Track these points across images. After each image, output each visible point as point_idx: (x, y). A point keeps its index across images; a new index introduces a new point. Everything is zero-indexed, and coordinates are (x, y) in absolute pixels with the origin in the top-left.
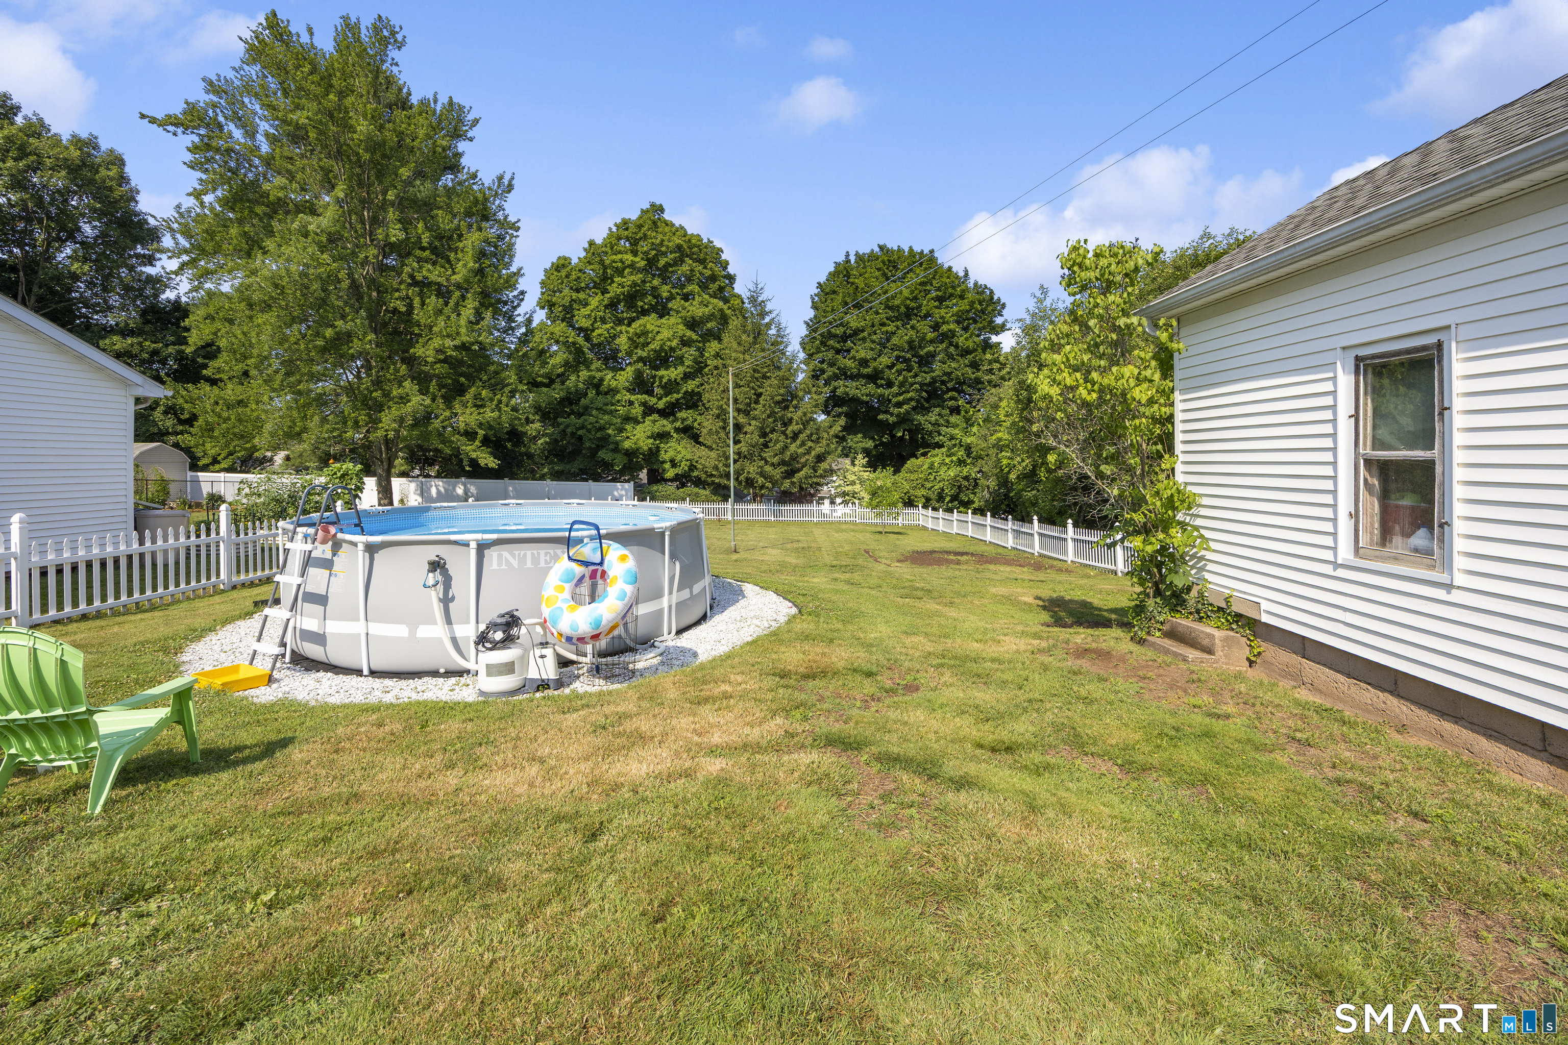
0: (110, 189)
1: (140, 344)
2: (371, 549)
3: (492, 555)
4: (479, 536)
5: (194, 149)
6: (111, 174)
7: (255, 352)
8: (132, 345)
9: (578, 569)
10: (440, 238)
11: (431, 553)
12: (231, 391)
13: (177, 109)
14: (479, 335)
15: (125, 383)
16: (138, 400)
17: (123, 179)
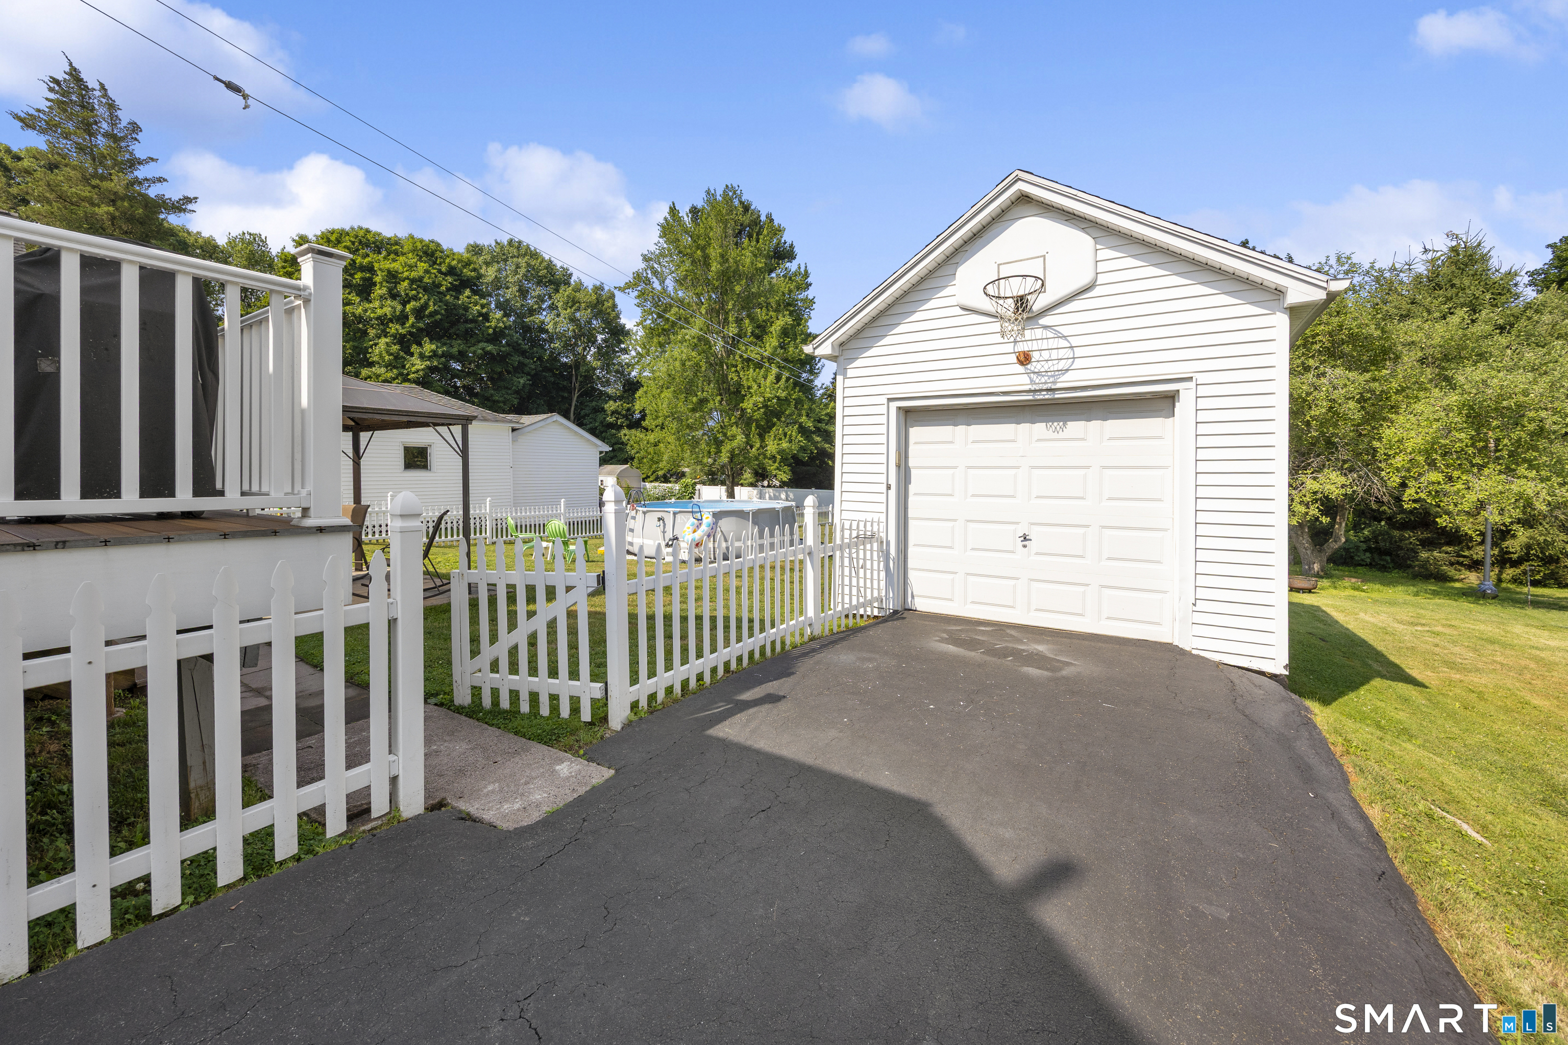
0: (609, 314)
1: (622, 405)
2: (644, 513)
3: (678, 516)
4: (673, 509)
5: (638, 297)
6: (609, 305)
7: (660, 414)
8: (618, 406)
9: (696, 521)
10: (758, 327)
11: (660, 515)
12: (652, 437)
13: (629, 278)
14: (777, 392)
15: (597, 446)
16: (601, 452)
17: (615, 306)
